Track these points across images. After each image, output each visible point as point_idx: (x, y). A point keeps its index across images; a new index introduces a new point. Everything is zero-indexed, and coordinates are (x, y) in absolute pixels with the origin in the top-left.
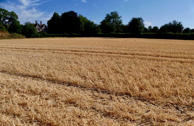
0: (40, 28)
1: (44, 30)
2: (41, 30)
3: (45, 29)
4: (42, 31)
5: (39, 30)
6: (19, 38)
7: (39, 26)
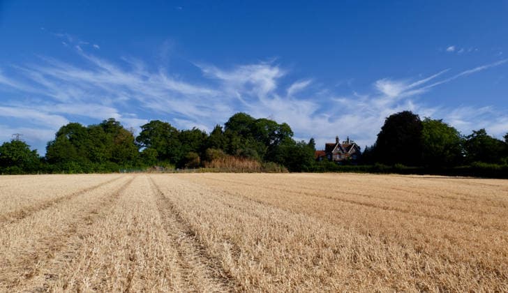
0: (341, 152)
1: (352, 155)
2: (343, 157)
3: (354, 154)
4: (348, 158)
5: (340, 157)
6: (275, 171)
7: (341, 149)
